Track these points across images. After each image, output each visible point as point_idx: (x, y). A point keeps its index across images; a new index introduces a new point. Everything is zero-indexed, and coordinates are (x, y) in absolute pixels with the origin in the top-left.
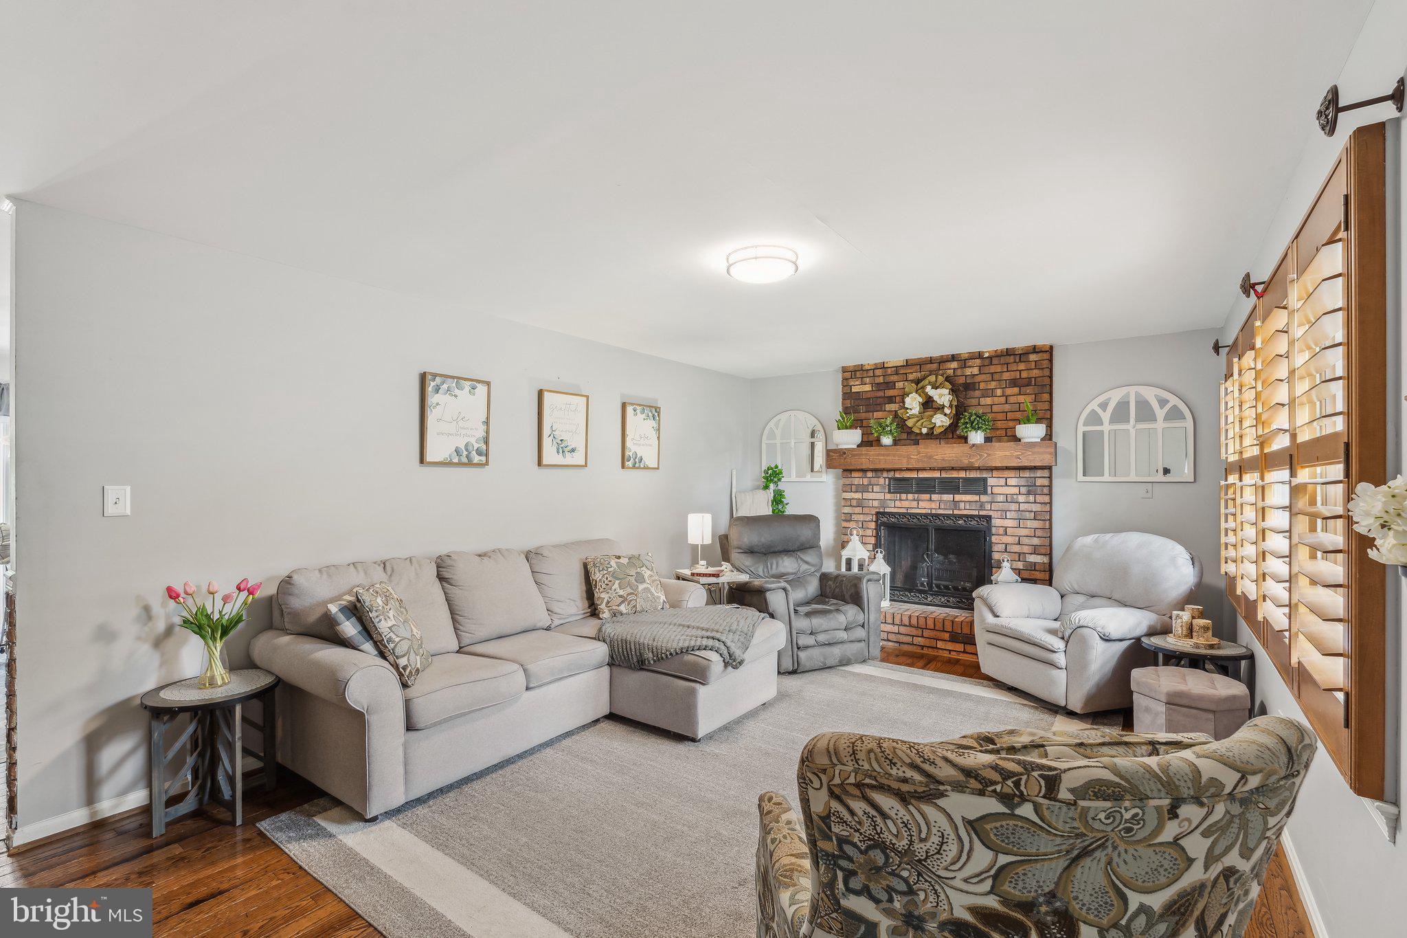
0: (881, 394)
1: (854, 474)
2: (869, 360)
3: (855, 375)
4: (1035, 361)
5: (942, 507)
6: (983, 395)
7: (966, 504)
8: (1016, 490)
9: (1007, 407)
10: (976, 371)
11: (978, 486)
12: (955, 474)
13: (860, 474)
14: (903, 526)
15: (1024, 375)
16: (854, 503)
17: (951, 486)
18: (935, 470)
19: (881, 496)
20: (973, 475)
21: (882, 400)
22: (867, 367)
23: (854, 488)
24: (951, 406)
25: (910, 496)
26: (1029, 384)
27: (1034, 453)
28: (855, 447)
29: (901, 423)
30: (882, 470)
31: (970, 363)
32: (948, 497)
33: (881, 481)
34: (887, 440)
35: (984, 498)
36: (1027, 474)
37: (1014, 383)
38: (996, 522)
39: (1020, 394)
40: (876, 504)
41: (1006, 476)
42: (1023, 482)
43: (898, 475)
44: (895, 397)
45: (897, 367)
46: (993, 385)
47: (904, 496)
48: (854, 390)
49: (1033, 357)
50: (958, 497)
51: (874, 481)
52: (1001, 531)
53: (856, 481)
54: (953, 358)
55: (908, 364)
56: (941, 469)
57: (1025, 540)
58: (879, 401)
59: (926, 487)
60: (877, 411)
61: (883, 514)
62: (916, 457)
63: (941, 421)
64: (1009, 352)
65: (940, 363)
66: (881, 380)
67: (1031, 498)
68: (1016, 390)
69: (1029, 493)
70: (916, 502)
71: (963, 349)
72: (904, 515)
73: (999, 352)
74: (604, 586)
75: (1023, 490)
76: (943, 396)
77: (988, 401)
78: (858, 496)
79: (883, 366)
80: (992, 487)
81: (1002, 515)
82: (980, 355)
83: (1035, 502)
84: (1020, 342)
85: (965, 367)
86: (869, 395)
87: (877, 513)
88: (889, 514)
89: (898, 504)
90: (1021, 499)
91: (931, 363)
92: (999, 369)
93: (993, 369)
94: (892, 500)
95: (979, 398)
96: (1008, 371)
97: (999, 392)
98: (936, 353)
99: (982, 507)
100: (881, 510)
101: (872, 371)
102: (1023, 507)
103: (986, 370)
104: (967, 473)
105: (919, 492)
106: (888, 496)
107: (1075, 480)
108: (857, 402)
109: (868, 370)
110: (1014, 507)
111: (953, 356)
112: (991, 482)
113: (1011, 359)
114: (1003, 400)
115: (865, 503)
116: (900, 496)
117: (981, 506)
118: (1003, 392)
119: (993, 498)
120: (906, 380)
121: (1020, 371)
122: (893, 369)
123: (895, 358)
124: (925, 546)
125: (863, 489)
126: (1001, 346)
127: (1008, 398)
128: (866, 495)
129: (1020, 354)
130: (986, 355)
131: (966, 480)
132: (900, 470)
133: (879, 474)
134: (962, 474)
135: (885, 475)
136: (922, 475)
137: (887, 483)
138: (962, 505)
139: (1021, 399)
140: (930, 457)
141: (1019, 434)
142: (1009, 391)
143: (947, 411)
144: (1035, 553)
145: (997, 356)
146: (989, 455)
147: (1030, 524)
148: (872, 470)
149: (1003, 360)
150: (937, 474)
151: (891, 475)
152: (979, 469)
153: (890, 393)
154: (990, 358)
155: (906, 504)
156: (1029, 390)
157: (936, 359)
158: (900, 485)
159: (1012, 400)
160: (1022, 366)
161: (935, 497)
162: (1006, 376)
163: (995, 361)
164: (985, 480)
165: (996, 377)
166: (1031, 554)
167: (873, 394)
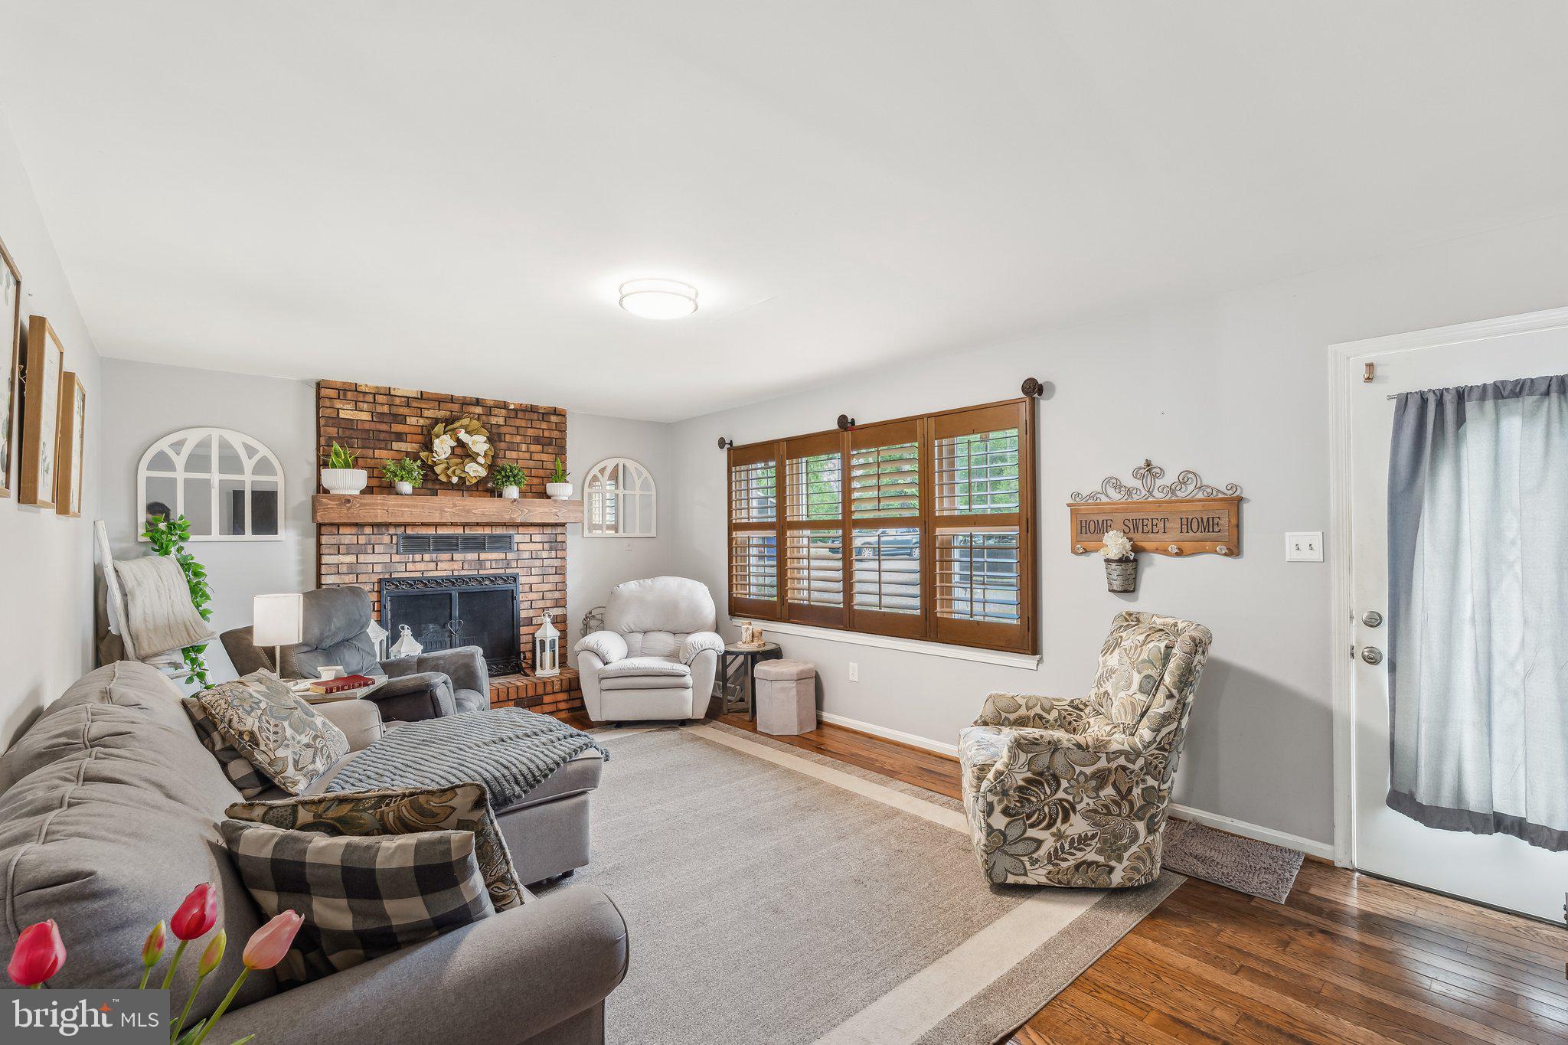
0: (384, 427)
1: (342, 530)
2: (368, 380)
3: (345, 395)
4: (556, 423)
5: (466, 567)
6: (508, 447)
7: (491, 562)
8: (539, 546)
9: (531, 464)
10: (501, 421)
11: (502, 543)
12: (479, 531)
13: (354, 530)
14: (419, 594)
15: (546, 434)
16: (343, 569)
17: (477, 544)
18: (457, 525)
19: (387, 558)
20: (499, 531)
21: (387, 435)
22: (363, 389)
23: (343, 549)
24: (485, 455)
25: (427, 557)
26: (550, 444)
27: (569, 511)
28: (357, 493)
29: (429, 468)
30: (388, 525)
31: (496, 411)
32: (472, 556)
33: (386, 539)
34: (406, 487)
35: (510, 556)
36: (548, 530)
37: (537, 440)
38: (522, 580)
39: (543, 452)
40: (378, 568)
41: (531, 532)
42: (546, 538)
43: (409, 531)
44: (406, 434)
45: (408, 398)
46: (518, 439)
47: (418, 557)
48: (342, 415)
49: (553, 418)
50: (483, 556)
51: (374, 539)
52: (527, 588)
53: (347, 540)
54: (478, 402)
55: (422, 397)
56: (464, 525)
57: (548, 595)
58: (382, 436)
59: (447, 544)
60: (380, 449)
61: (390, 581)
62: (451, 510)
63: (475, 471)
64: (533, 409)
65: (462, 404)
66: (385, 409)
67: (553, 554)
68: (539, 448)
69: (551, 549)
70: (435, 563)
71: (490, 395)
72: (420, 580)
73: (523, 407)
74: (272, 737)
75: (546, 546)
76: (479, 444)
77: (513, 455)
78: (351, 559)
79: (388, 393)
80: (518, 543)
81: (527, 572)
82: (505, 406)
83: (556, 558)
84: (544, 402)
85: (491, 415)
86: (367, 426)
87: (380, 581)
88: (401, 581)
89: (410, 566)
90: (545, 555)
91: (452, 402)
92: (523, 423)
93: (518, 423)
94: (401, 562)
95: (505, 451)
96: (532, 427)
97: (524, 447)
98: (458, 392)
99: (508, 566)
100: (387, 576)
101: (371, 396)
102: (546, 562)
103: (511, 422)
104: (494, 530)
105: (437, 550)
106: (396, 558)
107: (581, 535)
108: (348, 433)
109: (365, 393)
110: (538, 563)
111: (477, 399)
112: (517, 538)
113: (535, 416)
114: (527, 455)
115: (361, 568)
116: (413, 557)
117: (508, 564)
118: (528, 448)
119: (518, 555)
120: (421, 417)
121: (543, 430)
122: (403, 399)
123: (407, 385)
124: (447, 613)
125: (358, 550)
126: (526, 400)
127: (533, 454)
128: (362, 558)
129: (543, 414)
130: (512, 407)
131: (492, 537)
132: (414, 525)
133: (384, 529)
134: (488, 531)
135: (392, 531)
136: (441, 531)
137: (394, 541)
138: (488, 564)
139: (544, 457)
140: (468, 512)
141: (549, 492)
142: (533, 448)
143: (481, 460)
144: (557, 607)
145: (521, 410)
146: (529, 511)
147: (552, 579)
148: (372, 525)
149: (528, 415)
150: (459, 531)
151: (400, 531)
152: (505, 525)
153: (397, 428)
154: (516, 410)
155: (421, 566)
156: (550, 449)
157: (458, 399)
158: (415, 544)
159: (536, 457)
160: (544, 425)
161: (457, 556)
162: (530, 432)
163: (520, 415)
164: (510, 537)
165: (521, 431)
166: (553, 607)
167: (373, 426)
